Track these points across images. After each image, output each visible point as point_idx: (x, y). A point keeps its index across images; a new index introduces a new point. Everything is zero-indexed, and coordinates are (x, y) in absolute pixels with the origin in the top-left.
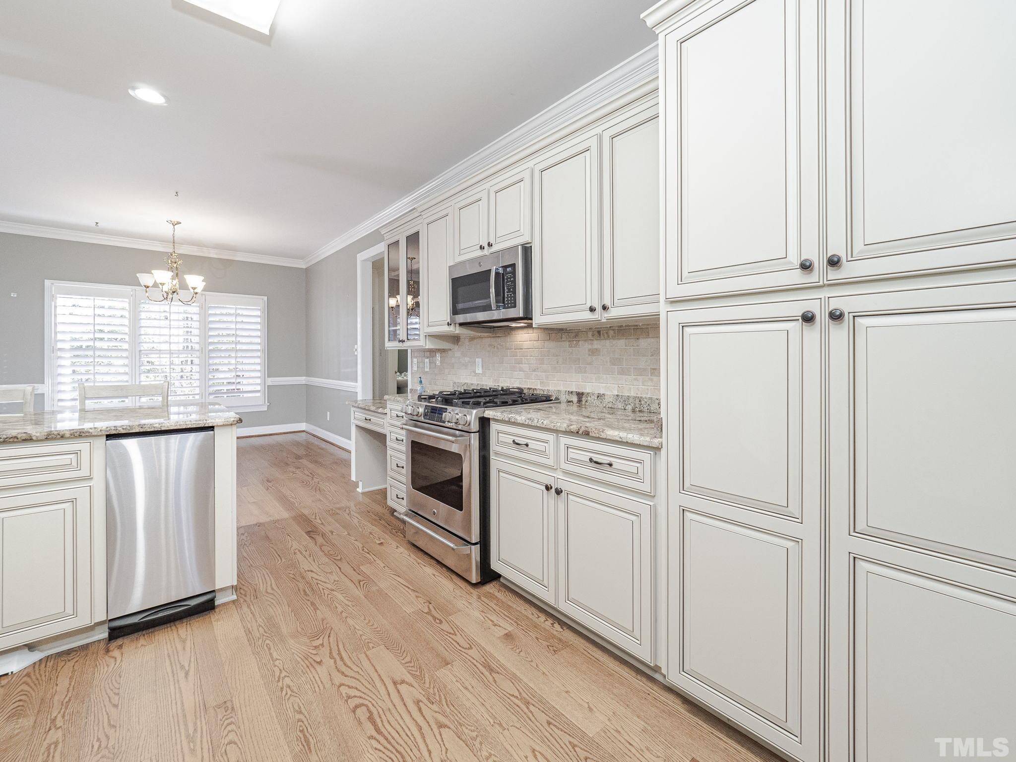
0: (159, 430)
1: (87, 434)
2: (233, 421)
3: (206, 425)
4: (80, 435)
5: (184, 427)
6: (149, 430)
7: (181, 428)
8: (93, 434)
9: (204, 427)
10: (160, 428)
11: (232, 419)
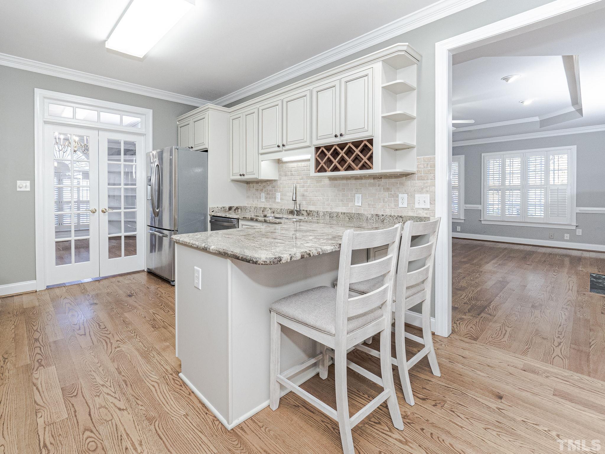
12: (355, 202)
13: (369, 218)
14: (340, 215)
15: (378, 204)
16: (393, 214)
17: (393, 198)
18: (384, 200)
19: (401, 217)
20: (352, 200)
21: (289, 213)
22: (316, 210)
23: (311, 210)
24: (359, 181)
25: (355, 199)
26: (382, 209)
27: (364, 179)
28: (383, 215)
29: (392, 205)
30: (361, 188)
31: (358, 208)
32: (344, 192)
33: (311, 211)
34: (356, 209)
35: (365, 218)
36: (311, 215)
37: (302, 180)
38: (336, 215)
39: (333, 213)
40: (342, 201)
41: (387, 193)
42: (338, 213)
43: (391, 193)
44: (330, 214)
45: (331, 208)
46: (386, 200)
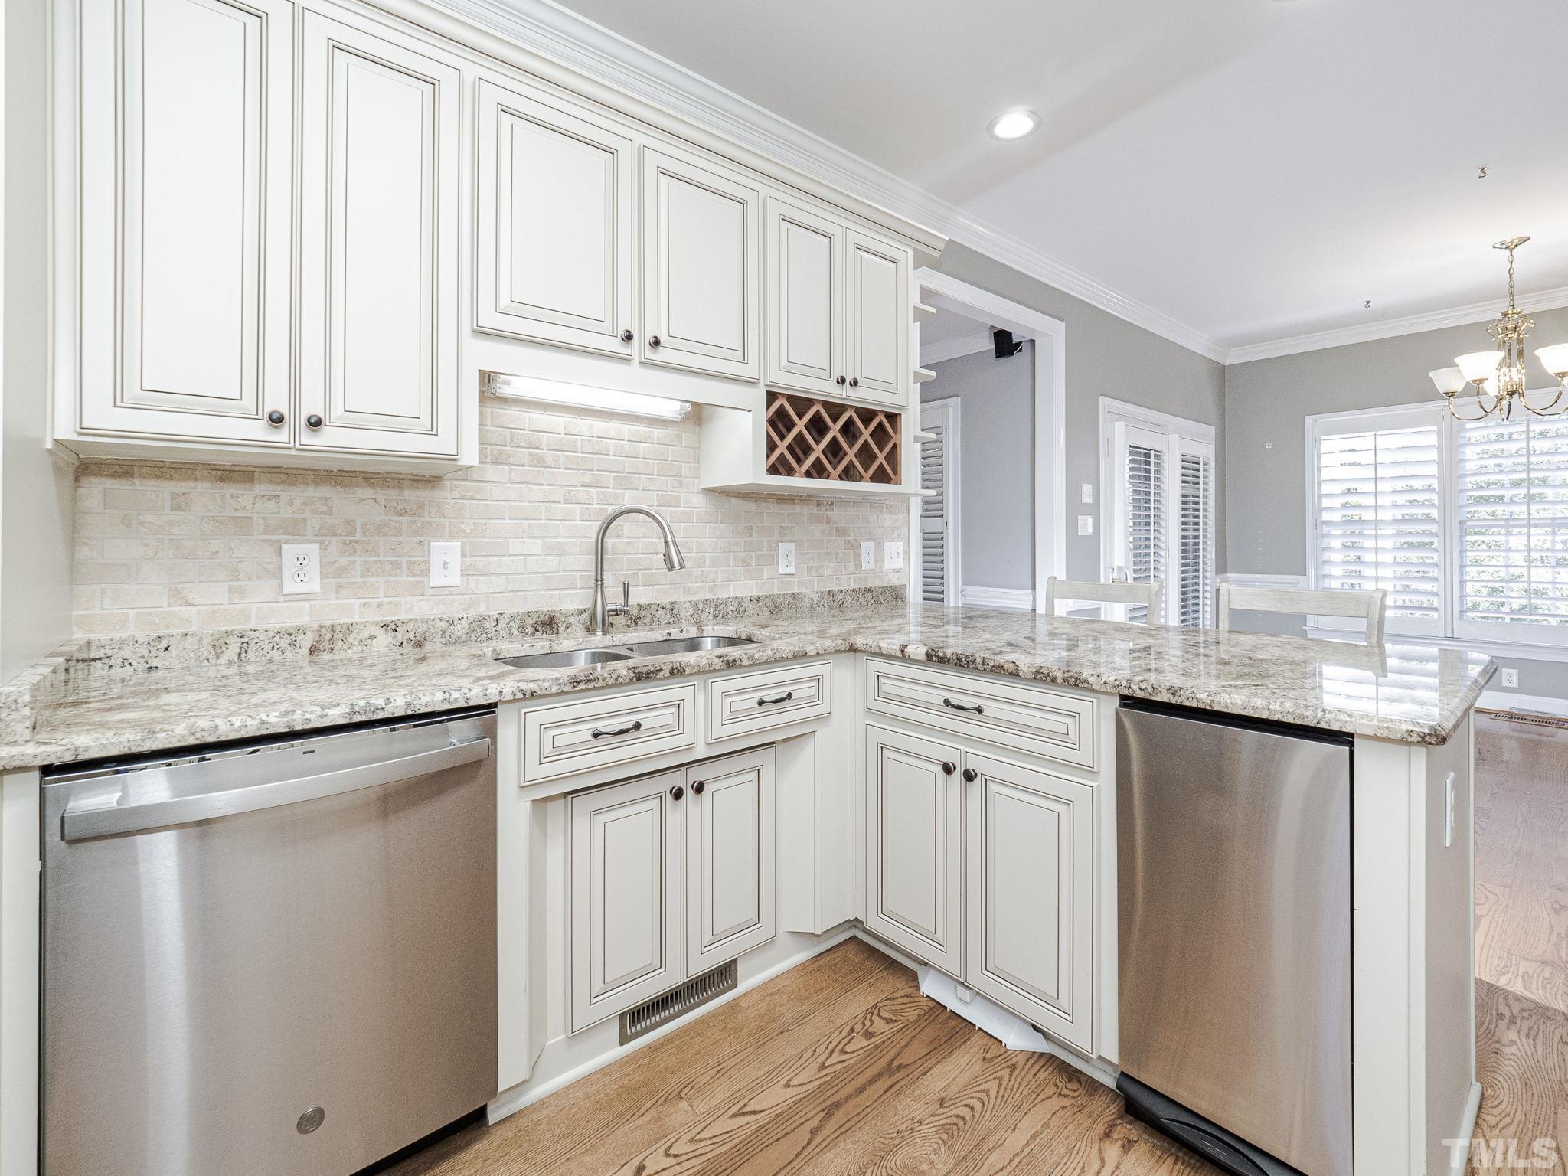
0: (1208, 708)
1: (1086, 686)
2: (1410, 732)
3: (1323, 725)
4: (1075, 685)
5: (1264, 716)
6: (1187, 704)
7: (1256, 715)
8: (1094, 687)
9: (1315, 728)
10: (1210, 706)
11: (1405, 727)
12: (778, 564)
13: (815, 602)
14: (746, 604)
15: (827, 566)
16: (857, 587)
17: (852, 551)
18: (837, 555)
19: (870, 590)
20: (772, 560)
21: (530, 629)
22: (665, 599)
23: (645, 601)
24: (788, 509)
25: (778, 554)
26: (835, 577)
27: (799, 504)
28: (841, 592)
29: (851, 566)
30: (792, 527)
31: (786, 579)
32: (751, 536)
33: (648, 607)
34: (782, 582)
35: (806, 604)
36: (648, 621)
37: (595, 490)
38: (734, 609)
39: (725, 602)
40: (745, 562)
41: (843, 539)
42: (740, 601)
43: (850, 538)
44: (717, 607)
45: (712, 589)
46: (841, 555)
